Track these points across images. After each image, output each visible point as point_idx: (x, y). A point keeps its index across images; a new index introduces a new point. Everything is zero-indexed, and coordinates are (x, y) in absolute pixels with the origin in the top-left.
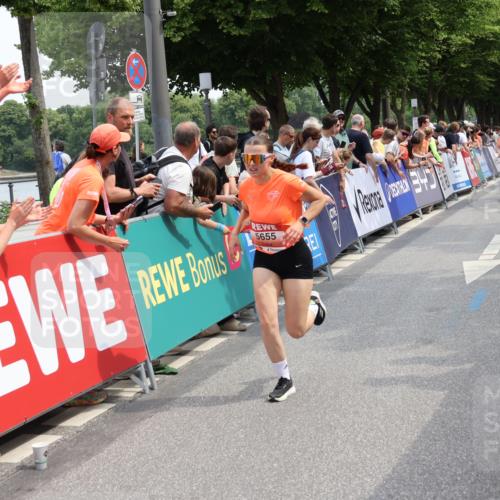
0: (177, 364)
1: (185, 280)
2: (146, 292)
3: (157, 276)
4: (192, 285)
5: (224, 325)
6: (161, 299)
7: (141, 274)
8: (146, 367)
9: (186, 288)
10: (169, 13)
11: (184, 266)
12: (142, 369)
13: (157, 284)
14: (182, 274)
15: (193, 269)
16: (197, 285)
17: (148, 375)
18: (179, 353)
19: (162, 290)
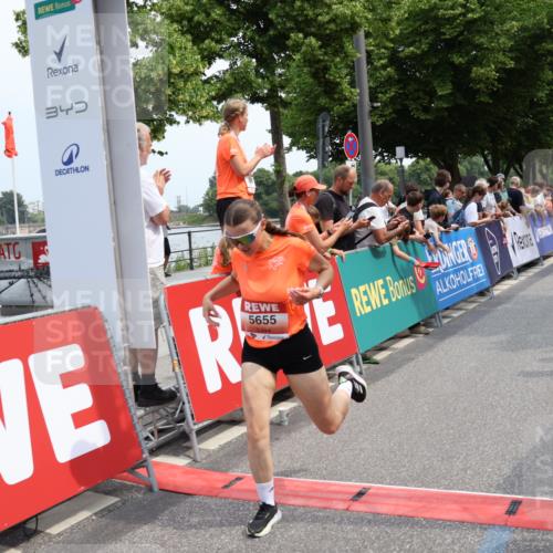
0: (379, 357)
1: (385, 296)
2: (357, 304)
3: (365, 293)
4: (390, 300)
5: (413, 330)
6: (368, 309)
7: (354, 291)
8: (357, 357)
9: (386, 302)
10: (375, 105)
11: (385, 286)
12: (354, 359)
13: (365, 299)
14: (383, 292)
15: (391, 289)
16: (394, 300)
17: (358, 364)
18: (380, 349)
19: (369, 303)
